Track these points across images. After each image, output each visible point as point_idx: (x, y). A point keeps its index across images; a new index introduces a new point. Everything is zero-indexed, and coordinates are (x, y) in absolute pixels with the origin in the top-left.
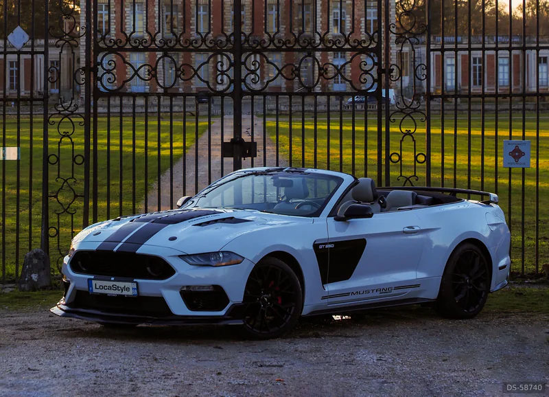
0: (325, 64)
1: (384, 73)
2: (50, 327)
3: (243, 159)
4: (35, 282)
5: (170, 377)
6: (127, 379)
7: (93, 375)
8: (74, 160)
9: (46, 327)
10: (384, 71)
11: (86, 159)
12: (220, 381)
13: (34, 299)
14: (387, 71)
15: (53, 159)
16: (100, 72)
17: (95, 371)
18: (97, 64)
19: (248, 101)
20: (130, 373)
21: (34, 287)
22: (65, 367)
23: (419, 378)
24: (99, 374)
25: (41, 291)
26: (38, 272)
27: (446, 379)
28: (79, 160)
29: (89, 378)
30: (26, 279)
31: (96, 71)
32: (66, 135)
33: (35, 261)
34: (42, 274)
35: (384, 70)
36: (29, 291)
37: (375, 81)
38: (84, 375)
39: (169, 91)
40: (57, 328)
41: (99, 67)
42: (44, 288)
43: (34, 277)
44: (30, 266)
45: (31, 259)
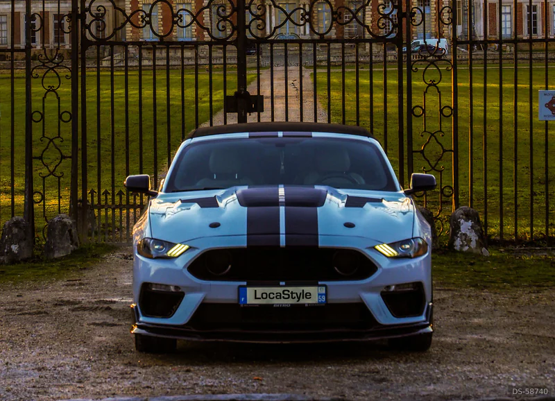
0: (339, 8)
1: (406, 17)
2: (13, 310)
3: (248, 114)
4: (15, 254)
5: (128, 376)
6: (76, 380)
7: (36, 375)
8: (60, 117)
9: (9, 310)
10: (404, 15)
11: (74, 116)
12: (185, 381)
13: (8, 275)
14: (408, 14)
15: (37, 116)
16: (89, 18)
17: (39, 370)
18: (84, 10)
19: (296, 52)
20: (82, 371)
21: (14, 260)
22: (7, 364)
23: (425, 374)
24: (44, 373)
25: (22, 264)
26: (18, 242)
27: (457, 375)
28: (66, 117)
29: (32, 378)
30: (6, 251)
31: (83, 17)
32: (51, 90)
33: (15, 230)
34: (23, 244)
35: (405, 13)
36: (7, 264)
37: (394, 26)
38: (27, 374)
39: (166, 39)
40: (21, 310)
41: (87, 13)
42: (25, 260)
43: (14, 248)
44: (10, 236)
45: (10, 228)
